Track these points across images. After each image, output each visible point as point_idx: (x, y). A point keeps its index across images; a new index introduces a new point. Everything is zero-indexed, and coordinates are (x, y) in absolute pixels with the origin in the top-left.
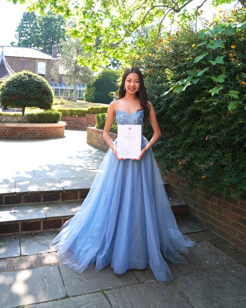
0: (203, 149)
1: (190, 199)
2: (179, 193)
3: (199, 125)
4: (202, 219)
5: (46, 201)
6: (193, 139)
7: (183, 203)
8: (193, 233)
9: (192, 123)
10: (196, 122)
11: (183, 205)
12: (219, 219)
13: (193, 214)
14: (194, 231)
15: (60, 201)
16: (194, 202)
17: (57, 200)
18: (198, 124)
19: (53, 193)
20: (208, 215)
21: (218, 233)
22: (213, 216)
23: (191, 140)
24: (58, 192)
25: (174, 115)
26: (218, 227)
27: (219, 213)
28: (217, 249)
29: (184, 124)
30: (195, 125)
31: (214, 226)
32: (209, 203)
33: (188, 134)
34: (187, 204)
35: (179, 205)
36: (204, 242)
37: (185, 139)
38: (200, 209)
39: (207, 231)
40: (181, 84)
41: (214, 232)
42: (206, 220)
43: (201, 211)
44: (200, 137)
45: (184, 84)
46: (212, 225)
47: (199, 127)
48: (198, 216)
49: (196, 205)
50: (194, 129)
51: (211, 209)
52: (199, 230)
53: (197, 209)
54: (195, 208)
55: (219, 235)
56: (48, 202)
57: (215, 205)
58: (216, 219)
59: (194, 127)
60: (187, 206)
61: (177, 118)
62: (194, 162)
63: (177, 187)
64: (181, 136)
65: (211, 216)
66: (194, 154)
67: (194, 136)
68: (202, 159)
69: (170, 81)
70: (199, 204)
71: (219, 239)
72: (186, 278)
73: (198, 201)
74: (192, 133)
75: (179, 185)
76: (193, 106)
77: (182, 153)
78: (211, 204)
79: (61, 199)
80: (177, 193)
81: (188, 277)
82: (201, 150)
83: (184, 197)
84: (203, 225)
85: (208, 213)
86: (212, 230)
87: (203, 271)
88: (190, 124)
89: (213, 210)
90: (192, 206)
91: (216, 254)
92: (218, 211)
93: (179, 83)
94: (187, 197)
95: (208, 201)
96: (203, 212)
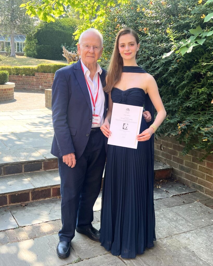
0: (201, 113)
1: (175, 162)
2: (162, 157)
3: (201, 88)
4: (189, 181)
5: (28, 172)
6: (193, 103)
7: (168, 166)
8: (183, 194)
9: (192, 86)
10: (195, 85)
11: (169, 168)
12: (208, 180)
13: (179, 176)
14: (183, 193)
15: (42, 170)
16: (179, 165)
17: (39, 170)
18: (198, 88)
19: (34, 163)
20: (196, 177)
21: (207, 194)
22: (202, 177)
23: (191, 103)
24: (40, 161)
25: (171, 78)
26: (207, 188)
27: (208, 174)
28: (209, 208)
29: (183, 87)
30: (195, 88)
31: (202, 187)
32: (197, 165)
33: (187, 97)
34: (171, 167)
35: (164, 168)
36: (195, 202)
37: (182, 103)
38: (187, 172)
39: (195, 192)
40: (184, 45)
41: (202, 193)
42: (193, 182)
43: (187, 174)
44: (200, 100)
45: (188, 45)
46: (200, 186)
47: (200, 91)
48: (185, 178)
49: (182, 168)
50: (194, 92)
51: (198, 171)
52: (187, 192)
53: (184, 172)
54: (181, 171)
55: (208, 195)
56: (30, 172)
57: (204, 167)
58: (205, 180)
59: (194, 91)
60: (172, 169)
61: (175, 81)
62: (193, 126)
63: (160, 151)
64: (179, 100)
65: (199, 178)
66: (193, 118)
67: (194, 99)
68: (202, 122)
69: (173, 41)
70: (186, 167)
71: (208, 199)
72: (187, 235)
73: (184, 164)
74: (192, 97)
75: (162, 149)
76: (195, 68)
77: (179, 117)
78: (200, 166)
79: (43, 169)
80: (160, 156)
81: (189, 234)
82: (200, 113)
83: (168, 160)
84: (190, 187)
85: (195, 175)
86: (199, 191)
87: (201, 228)
88: (189, 87)
89: (202, 172)
90: (177, 169)
91: (209, 213)
92: (207, 173)
93: (182, 43)
94: (172, 161)
95: (196, 164)
96: (190, 175)
